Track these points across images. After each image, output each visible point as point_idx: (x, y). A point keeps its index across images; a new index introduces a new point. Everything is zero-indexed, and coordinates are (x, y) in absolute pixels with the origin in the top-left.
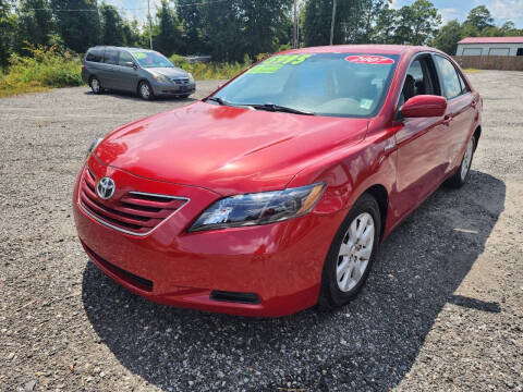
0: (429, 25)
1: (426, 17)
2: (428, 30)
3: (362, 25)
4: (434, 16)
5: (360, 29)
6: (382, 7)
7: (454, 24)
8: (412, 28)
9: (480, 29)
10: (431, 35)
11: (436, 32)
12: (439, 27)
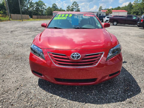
0: (44, 8)
1: (42, 5)
2: (44, 9)
3: (25, 6)
4: (44, 5)
5: (25, 8)
6: (30, 1)
7: (49, 7)
8: (40, 8)
9: (56, 9)
10: (45, 10)
11: (46, 9)
12: (46, 8)
